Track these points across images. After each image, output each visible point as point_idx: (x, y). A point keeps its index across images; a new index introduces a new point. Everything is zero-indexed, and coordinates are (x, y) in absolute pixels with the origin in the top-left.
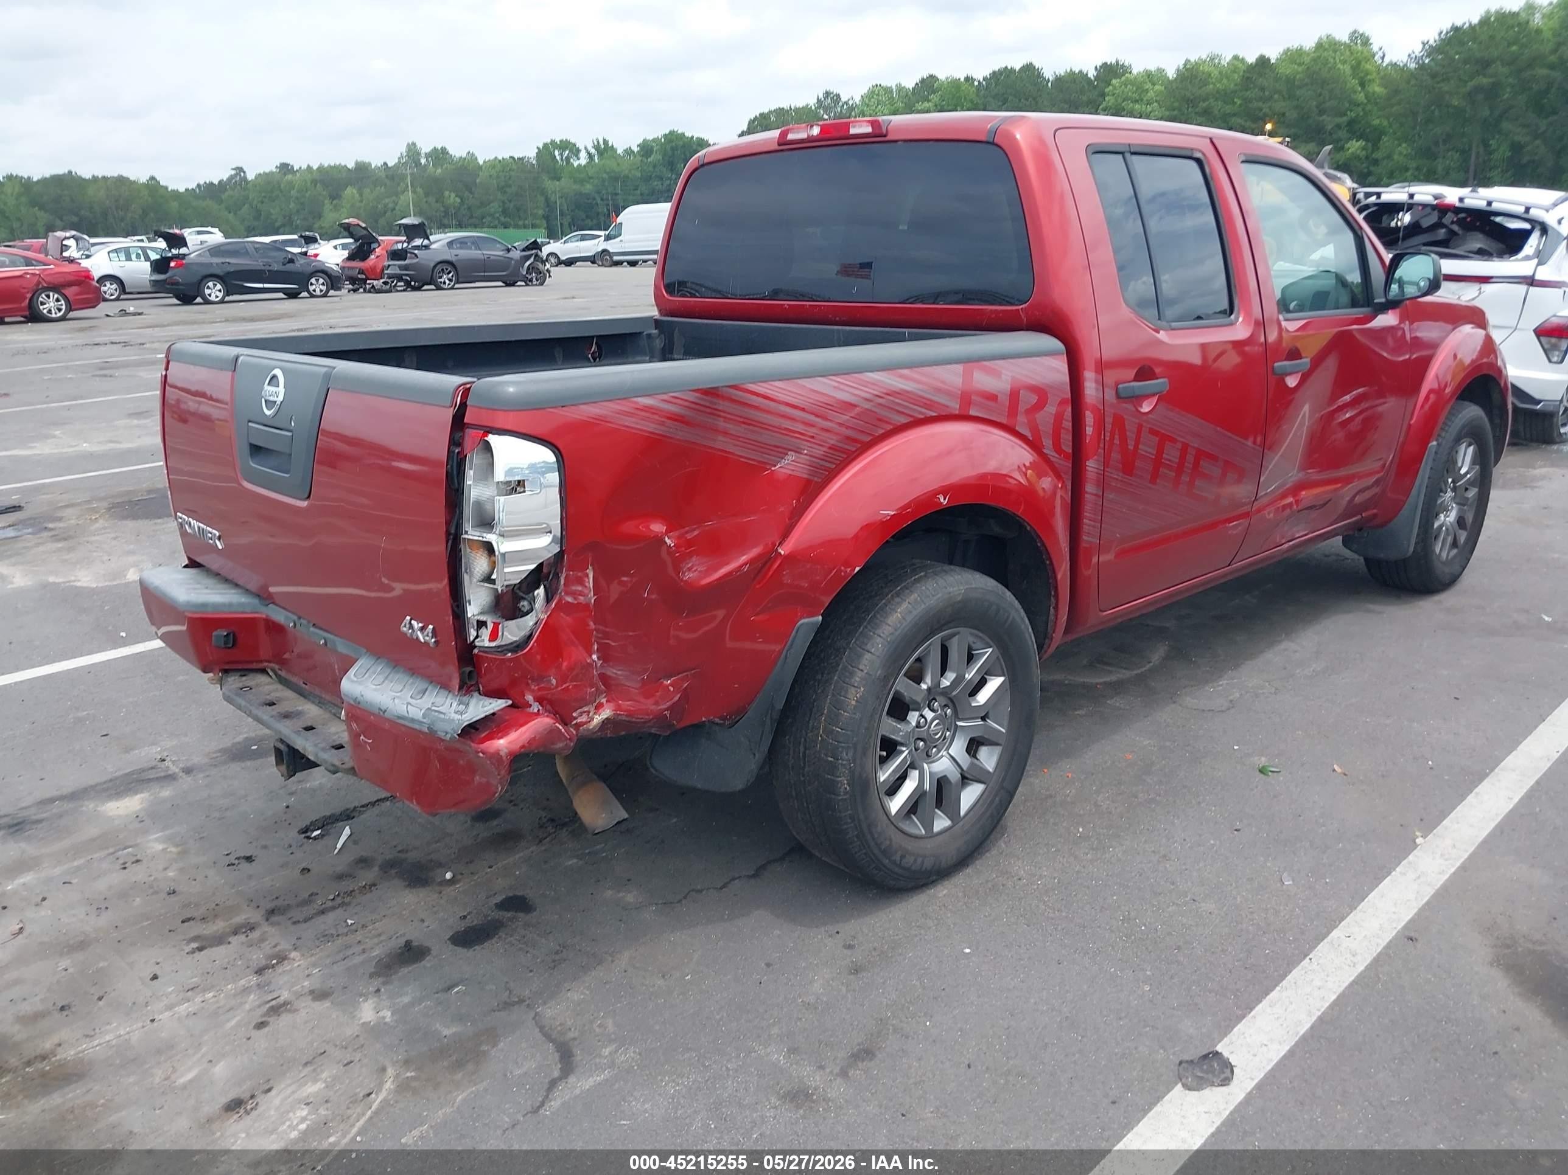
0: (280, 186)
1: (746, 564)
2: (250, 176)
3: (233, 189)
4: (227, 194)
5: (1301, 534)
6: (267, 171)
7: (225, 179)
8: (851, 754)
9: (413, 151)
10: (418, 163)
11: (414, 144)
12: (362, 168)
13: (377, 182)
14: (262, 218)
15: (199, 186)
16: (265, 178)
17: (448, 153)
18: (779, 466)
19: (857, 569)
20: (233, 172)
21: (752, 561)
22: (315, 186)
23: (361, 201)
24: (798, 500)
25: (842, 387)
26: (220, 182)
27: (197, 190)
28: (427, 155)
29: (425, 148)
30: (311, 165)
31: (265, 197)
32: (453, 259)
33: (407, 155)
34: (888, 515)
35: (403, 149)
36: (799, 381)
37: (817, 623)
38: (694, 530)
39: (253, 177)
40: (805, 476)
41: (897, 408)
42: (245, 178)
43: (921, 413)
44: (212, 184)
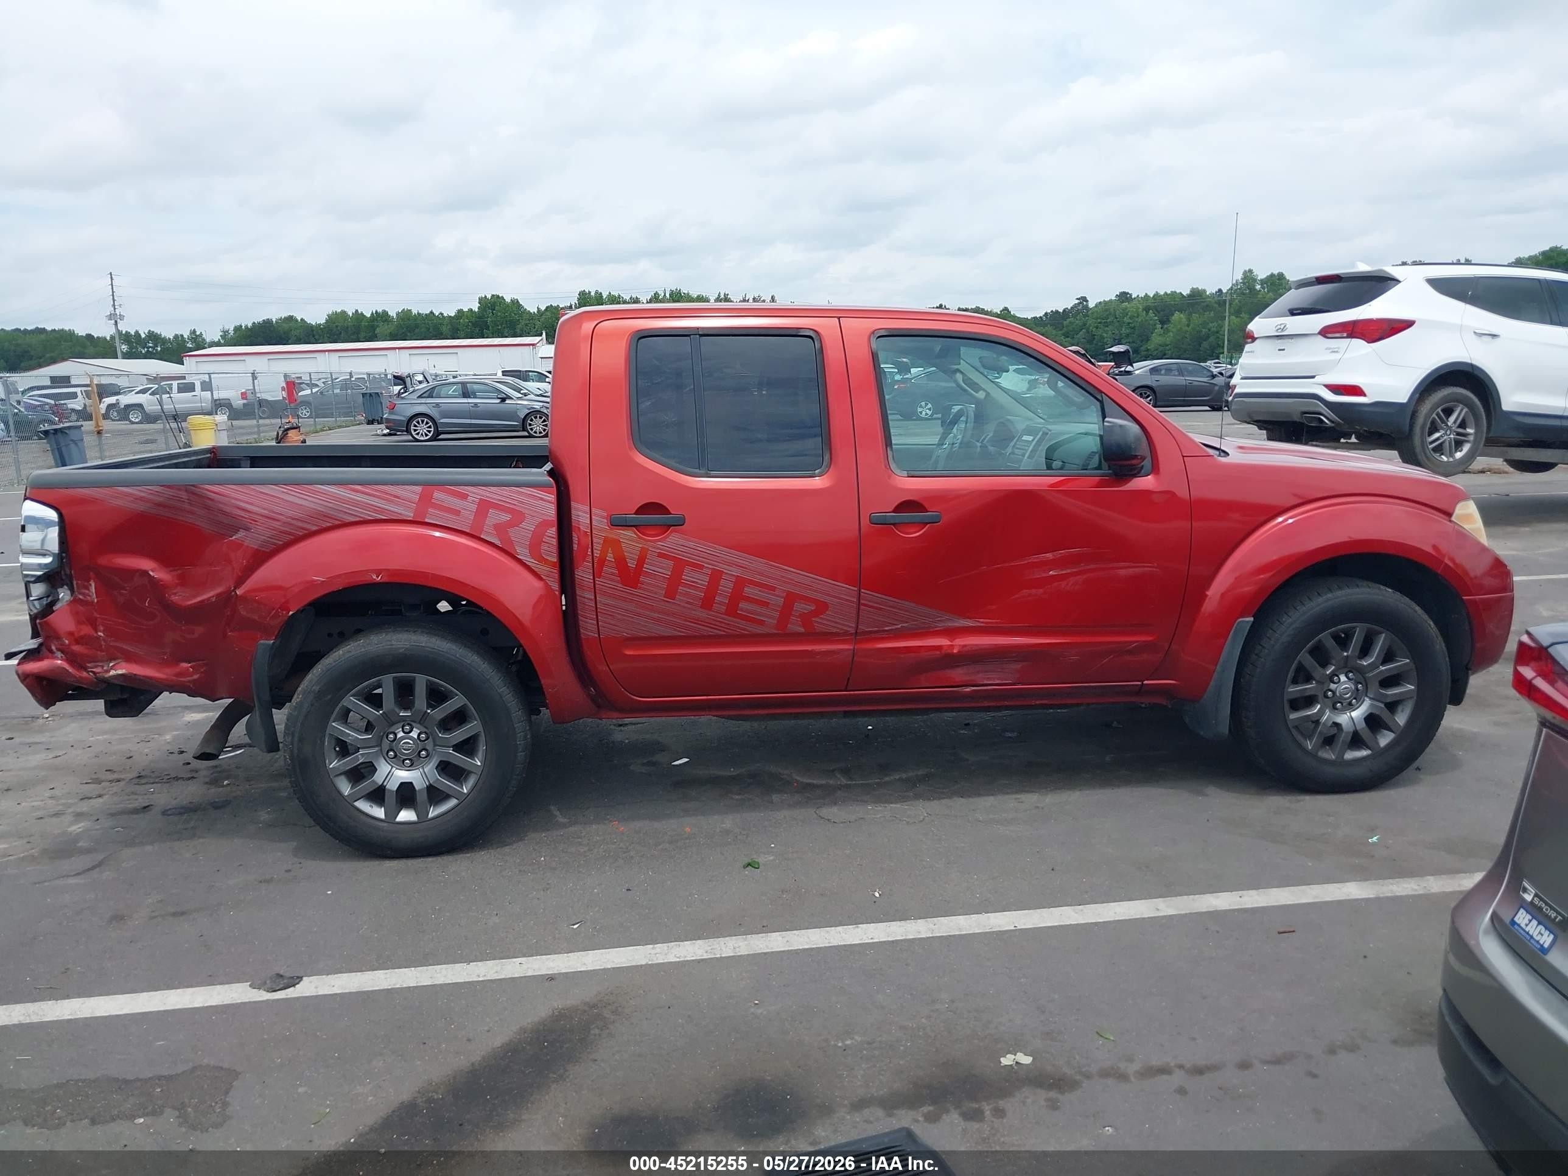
0: (1115, 312)
1: (213, 597)
2: (1091, 305)
3: (1074, 316)
4: (1068, 320)
5: (998, 682)
6: (1107, 299)
7: (1069, 308)
8: (290, 738)
9: (1248, 276)
10: (1252, 289)
11: (1251, 271)
12: (1196, 295)
13: (1208, 308)
14: (1095, 342)
15: (1046, 314)
16: (1104, 305)
17: (1285, 278)
18: (234, 537)
19: (291, 613)
20: (1077, 301)
21: (218, 595)
22: (1147, 312)
23: (1188, 326)
24: (248, 562)
25: (290, 492)
26: (1064, 310)
27: (1044, 318)
28: (1263, 282)
29: (1261, 274)
30: (1149, 294)
31: (1100, 323)
32: (1154, 384)
33: (1244, 283)
34: (319, 580)
35: (1239, 276)
36: (252, 487)
37: (269, 645)
38: (178, 569)
39: (1094, 305)
40: (256, 547)
41: (345, 510)
42: (1087, 306)
43: (369, 515)
44: (1057, 312)
